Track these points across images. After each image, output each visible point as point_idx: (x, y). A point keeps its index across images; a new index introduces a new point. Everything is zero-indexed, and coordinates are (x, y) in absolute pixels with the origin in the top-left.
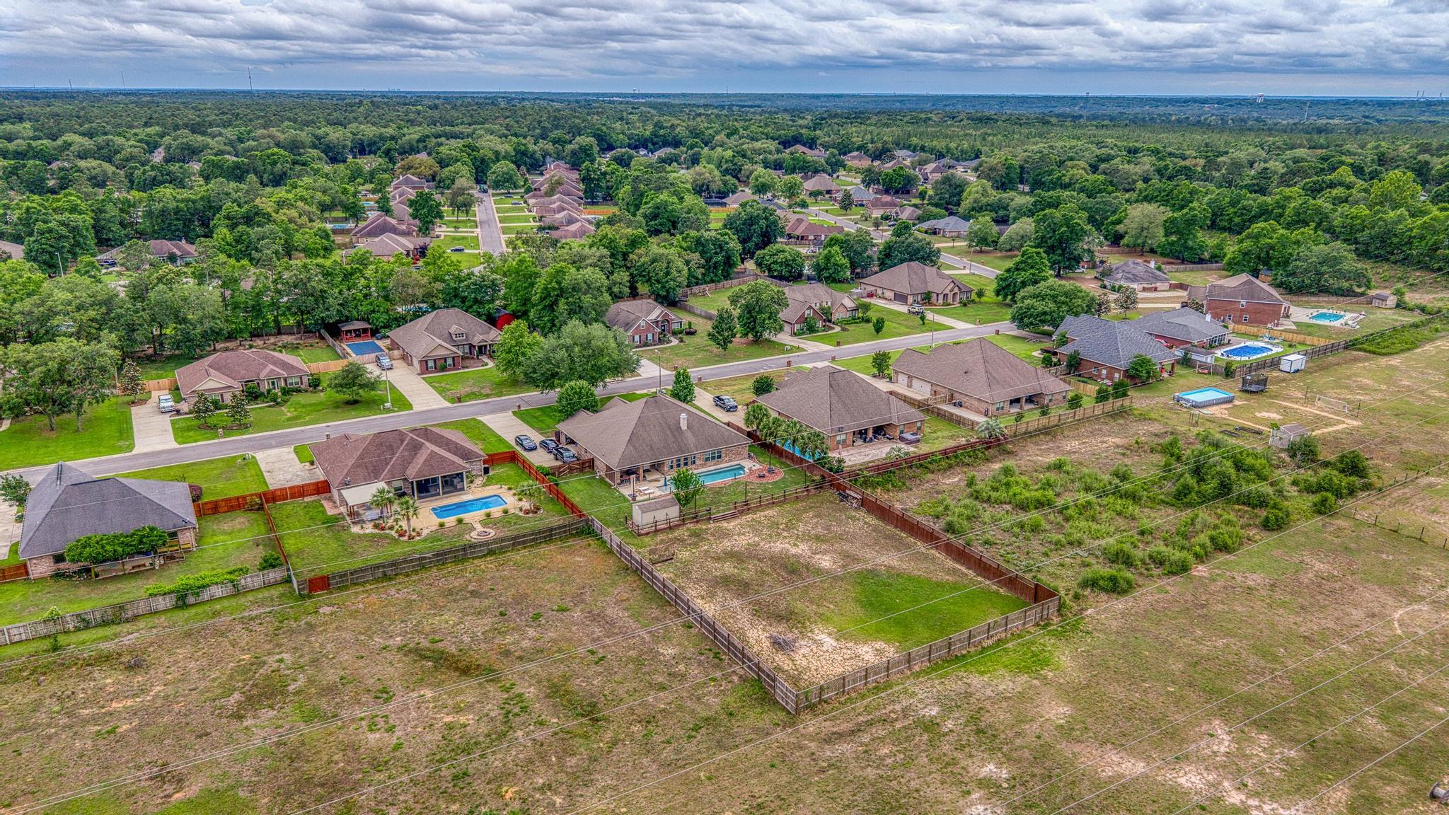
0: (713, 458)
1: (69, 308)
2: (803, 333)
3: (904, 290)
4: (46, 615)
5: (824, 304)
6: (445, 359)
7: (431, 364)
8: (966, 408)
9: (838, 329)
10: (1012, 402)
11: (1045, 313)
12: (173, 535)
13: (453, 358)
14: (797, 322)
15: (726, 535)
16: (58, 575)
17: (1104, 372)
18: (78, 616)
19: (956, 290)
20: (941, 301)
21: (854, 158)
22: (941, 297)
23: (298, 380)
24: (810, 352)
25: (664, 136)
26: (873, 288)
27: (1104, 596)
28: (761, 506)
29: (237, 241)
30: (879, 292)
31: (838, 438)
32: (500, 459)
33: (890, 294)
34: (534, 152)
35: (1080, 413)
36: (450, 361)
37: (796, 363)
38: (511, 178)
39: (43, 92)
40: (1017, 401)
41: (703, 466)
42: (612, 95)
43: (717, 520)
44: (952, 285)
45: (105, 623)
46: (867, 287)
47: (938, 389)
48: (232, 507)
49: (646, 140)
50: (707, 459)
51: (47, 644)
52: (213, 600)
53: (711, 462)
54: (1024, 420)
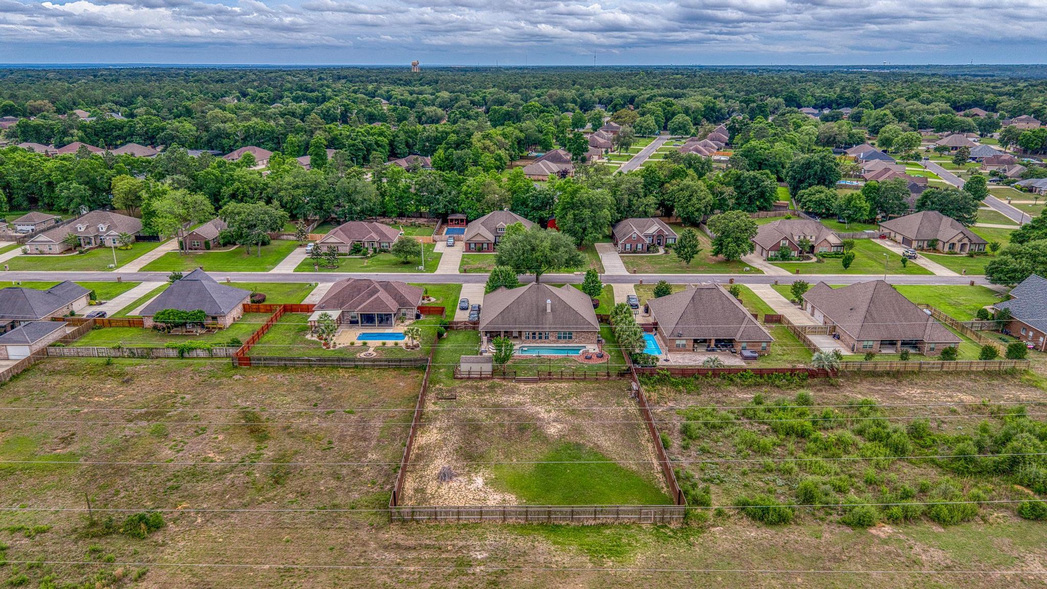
0: (565, 338)
1: (289, 187)
2: (775, 260)
3: (911, 235)
4: (115, 345)
5: (808, 238)
6: (482, 244)
7: (473, 246)
8: (842, 341)
9: (814, 259)
10: (883, 343)
11: (1015, 271)
12: (214, 318)
13: (488, 244)
14: (771, 249)
15: (512, 392)
16: (155, 328)
17: (1031, 334)
18: (130, 349)
19: (966, 241)
20: (946, 249)
21: (1022, 120)
22: (947, 246)
23: (387, 245)
24: (766, 274)
25: (848, 98)
26: (888, 231)
27: (746, 521)
28: (562, 379)
29: (447, 159)
30: (893, 234)
31: (678, 342)
32: (435, 311)
33: (899, 238)
34: (721, 109)
35: (950, 365)
36: (485, 246)
37: (737, 281)
38: (684, 126)
39: (470, 68)
40: (892, 343)
41: (554, 342)
42: (861, 67)
43: (519, 381)
44: (961, 236)
45: (142, 357)
46: (884, 229)
47: (827, 321)
48: (267, 310)
49: (832, 102)
50: (559, 338)
51: (104, 360)
52: (198, 357)
53: (562, 340)
54: (874, 359)
